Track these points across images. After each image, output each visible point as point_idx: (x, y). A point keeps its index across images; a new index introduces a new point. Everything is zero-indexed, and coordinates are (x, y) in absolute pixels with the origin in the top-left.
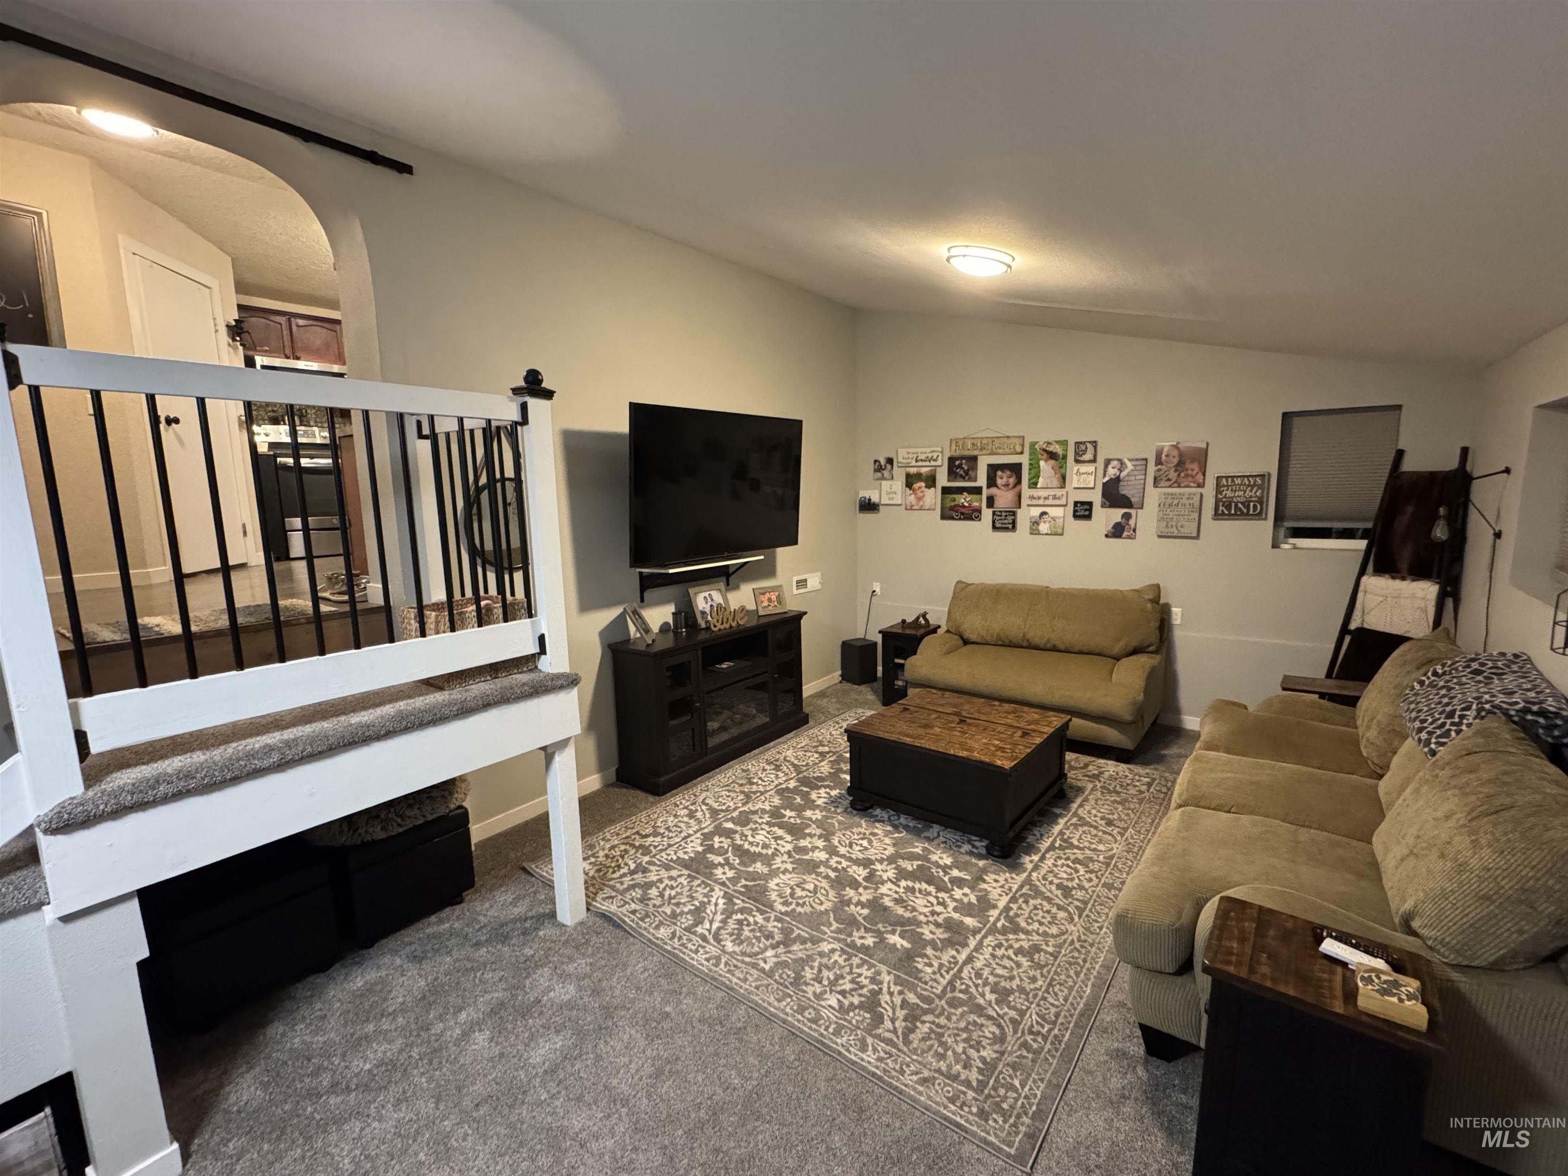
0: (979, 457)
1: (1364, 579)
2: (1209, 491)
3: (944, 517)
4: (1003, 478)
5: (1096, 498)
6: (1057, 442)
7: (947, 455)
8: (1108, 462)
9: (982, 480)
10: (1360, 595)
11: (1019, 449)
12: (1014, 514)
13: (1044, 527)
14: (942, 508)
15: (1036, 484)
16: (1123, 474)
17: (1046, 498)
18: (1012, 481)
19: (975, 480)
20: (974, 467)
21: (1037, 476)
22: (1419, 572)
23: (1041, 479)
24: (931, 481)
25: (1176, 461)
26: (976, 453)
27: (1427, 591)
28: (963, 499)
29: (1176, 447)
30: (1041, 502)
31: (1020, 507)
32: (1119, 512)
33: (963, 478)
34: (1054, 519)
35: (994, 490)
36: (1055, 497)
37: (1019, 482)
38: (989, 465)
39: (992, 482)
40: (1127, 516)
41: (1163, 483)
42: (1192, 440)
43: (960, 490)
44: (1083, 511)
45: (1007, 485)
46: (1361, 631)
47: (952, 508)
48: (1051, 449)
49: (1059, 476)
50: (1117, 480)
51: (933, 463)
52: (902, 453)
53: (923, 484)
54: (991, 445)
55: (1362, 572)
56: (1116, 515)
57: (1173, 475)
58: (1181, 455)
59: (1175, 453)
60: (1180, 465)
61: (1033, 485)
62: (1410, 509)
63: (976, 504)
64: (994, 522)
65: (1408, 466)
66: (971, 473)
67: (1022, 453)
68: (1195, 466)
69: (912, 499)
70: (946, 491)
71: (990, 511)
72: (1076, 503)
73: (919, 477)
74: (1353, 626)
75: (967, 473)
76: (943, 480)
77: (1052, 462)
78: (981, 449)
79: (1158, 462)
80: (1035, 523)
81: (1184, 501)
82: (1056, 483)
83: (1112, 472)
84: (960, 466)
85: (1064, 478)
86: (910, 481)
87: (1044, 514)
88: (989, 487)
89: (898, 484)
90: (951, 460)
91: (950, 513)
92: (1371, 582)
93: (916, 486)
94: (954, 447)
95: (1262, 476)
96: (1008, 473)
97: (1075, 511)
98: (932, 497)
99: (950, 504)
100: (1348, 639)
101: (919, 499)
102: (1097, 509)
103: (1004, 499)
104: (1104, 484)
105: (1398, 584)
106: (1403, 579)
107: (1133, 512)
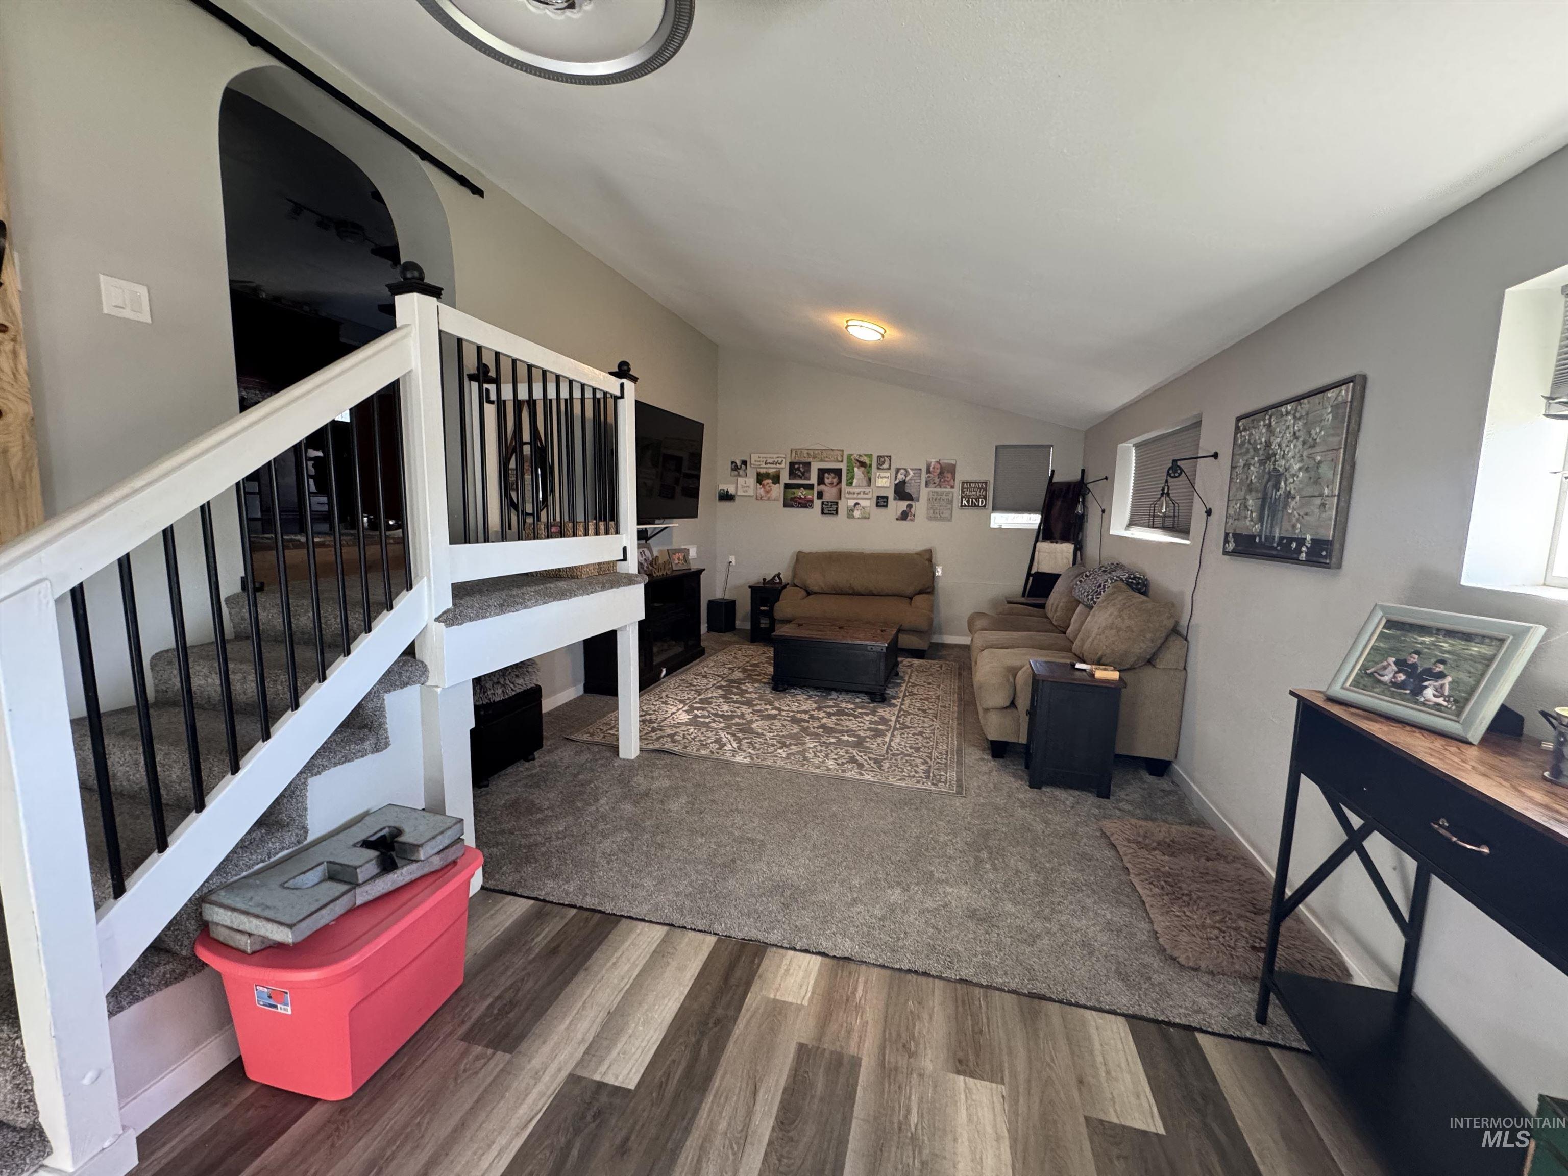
0: (812, 464)
1: (1038, 544)
2: (957, 492)
3: (785, 505)
4: (829, 478)
5: (891, 494)
6: (866, 455)
7: (789, 461)
8: (898, 470)
9: (814, 480)
10: (1037, 553)
11: (840, 459)
12: (837, 503)
13: (857, 514)
14: (785, 499)
15: (851, 483)
16: (907, 479)
17: (859, 493)
18: (835, 481)
19: (809, 479)
20: (809, 471)
21: (853, 478)
22: (1065, 538)
23: (855, 481)
24: (776, 479)
25: (938, 471)
26: (810, 460)
27: (1067, 548)
28: (801, 493)
29: (939, 463)
30: (855, 496)
31: (840, 498)
32: (906, 503)
33: (801, 478)
34: (863, 508)
35: (822, 487)
36: (864, 493)
37: (840, 482)
38: (819, 469)
39: (821, 481)
40: (910, 506)
41: (931, 485)
42: (947, 459)
43: (799, 486)
44: (882, 502)
45: (832, 484)
46: (1037, 573)
47: (792, 499)
48: (862, 459)
49: (866, 478)
50: (904, 482)
51: (778, 466)
52: (755, 457)
53: (770, 481)
54: (819, 455)
55: (1037, 540)
56: (903, 505)
57: (937, 480)
58: (941, 468)
59: (938, 466)
60: (941, 473)
61: (850, 484)
62: (1059, 503)
63: (810, 497)
64: (822, 510)
65: (1055, 480)
66: (807, 474)
67: (842, 461)
68: (950, 475)
69: (761, 491)
70: (787, 486)
71: (820, 501)
72: (878, 497)
73: (767, 476)
74: (1033, 572)
75: (803, 474)
76: (785, 478)
77: (863, 469)
78: (814, 458)
79: (928, 471)
80: (851, 511)
81: (944, 497)
82: (865, 483)
83: (901, 477)
84: (798, 469)
85: (870, 480)
86: (760, 478)
87: (857, 504)
88: (819, 484)
89: (751, 481)
90: (792, 465)
91: (789, 502)
92: (1043, 546)
93: (765, 482)
94: (794, 454)
95: (986, 483)
96: (833, 475)
97: (877, 503)
98: (777, 491)
99: (790, 496)
100: (1031, 579)
101: (768, 492)
102: (892, 502)
103: (830, 494)
104: (896, 485)
105: (1054, 545)
106: (1057, 542)
107: (913, 503)
